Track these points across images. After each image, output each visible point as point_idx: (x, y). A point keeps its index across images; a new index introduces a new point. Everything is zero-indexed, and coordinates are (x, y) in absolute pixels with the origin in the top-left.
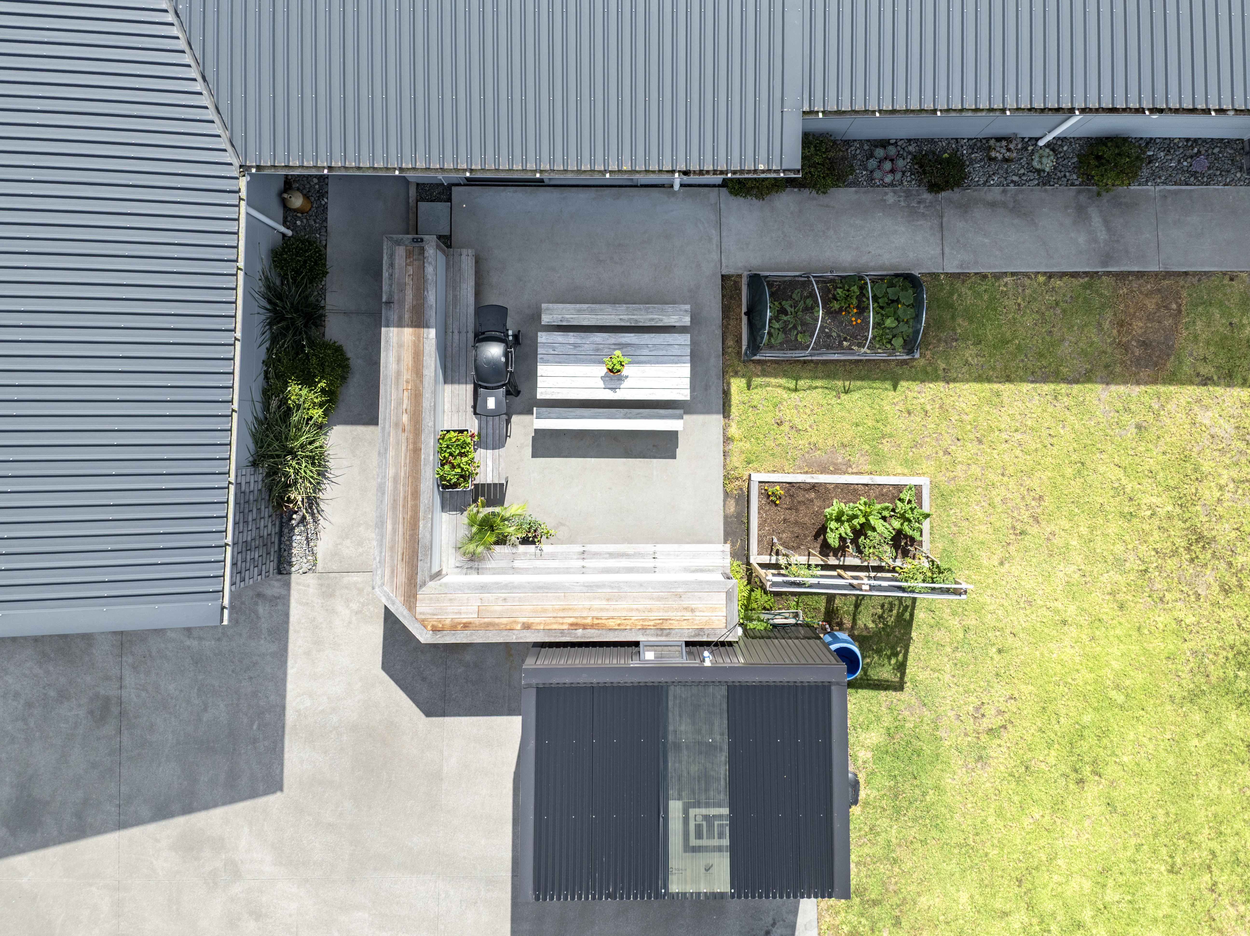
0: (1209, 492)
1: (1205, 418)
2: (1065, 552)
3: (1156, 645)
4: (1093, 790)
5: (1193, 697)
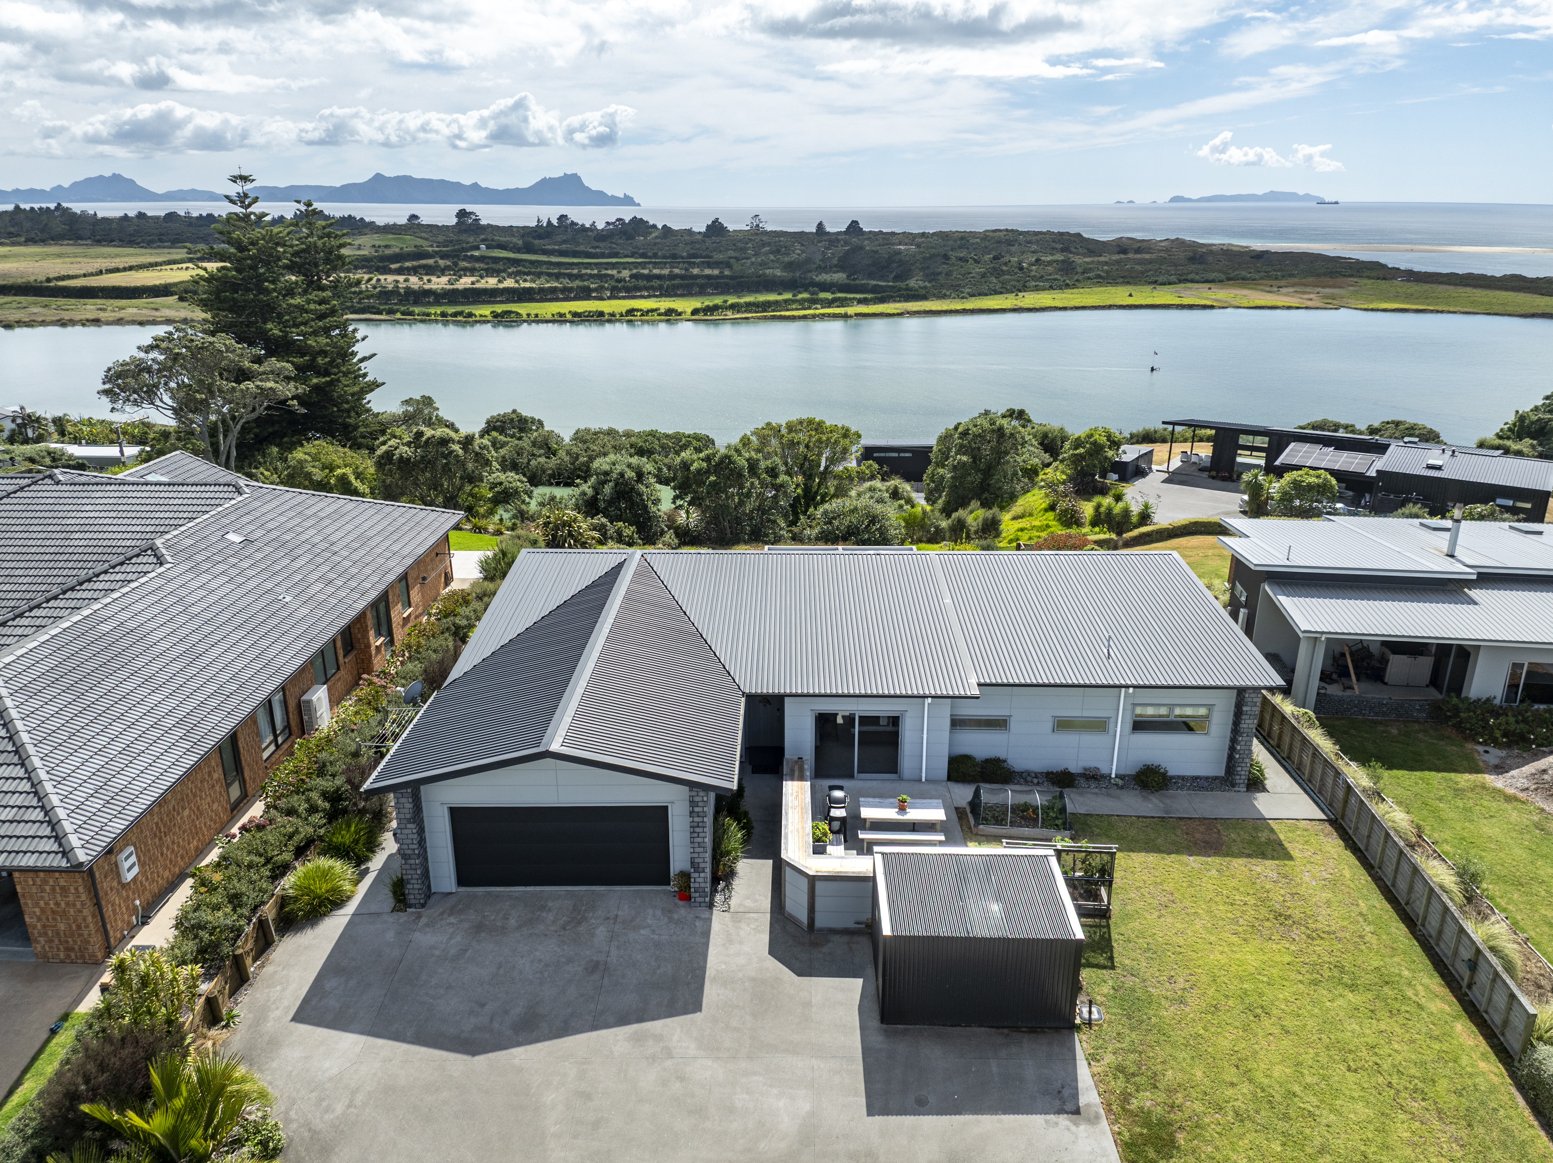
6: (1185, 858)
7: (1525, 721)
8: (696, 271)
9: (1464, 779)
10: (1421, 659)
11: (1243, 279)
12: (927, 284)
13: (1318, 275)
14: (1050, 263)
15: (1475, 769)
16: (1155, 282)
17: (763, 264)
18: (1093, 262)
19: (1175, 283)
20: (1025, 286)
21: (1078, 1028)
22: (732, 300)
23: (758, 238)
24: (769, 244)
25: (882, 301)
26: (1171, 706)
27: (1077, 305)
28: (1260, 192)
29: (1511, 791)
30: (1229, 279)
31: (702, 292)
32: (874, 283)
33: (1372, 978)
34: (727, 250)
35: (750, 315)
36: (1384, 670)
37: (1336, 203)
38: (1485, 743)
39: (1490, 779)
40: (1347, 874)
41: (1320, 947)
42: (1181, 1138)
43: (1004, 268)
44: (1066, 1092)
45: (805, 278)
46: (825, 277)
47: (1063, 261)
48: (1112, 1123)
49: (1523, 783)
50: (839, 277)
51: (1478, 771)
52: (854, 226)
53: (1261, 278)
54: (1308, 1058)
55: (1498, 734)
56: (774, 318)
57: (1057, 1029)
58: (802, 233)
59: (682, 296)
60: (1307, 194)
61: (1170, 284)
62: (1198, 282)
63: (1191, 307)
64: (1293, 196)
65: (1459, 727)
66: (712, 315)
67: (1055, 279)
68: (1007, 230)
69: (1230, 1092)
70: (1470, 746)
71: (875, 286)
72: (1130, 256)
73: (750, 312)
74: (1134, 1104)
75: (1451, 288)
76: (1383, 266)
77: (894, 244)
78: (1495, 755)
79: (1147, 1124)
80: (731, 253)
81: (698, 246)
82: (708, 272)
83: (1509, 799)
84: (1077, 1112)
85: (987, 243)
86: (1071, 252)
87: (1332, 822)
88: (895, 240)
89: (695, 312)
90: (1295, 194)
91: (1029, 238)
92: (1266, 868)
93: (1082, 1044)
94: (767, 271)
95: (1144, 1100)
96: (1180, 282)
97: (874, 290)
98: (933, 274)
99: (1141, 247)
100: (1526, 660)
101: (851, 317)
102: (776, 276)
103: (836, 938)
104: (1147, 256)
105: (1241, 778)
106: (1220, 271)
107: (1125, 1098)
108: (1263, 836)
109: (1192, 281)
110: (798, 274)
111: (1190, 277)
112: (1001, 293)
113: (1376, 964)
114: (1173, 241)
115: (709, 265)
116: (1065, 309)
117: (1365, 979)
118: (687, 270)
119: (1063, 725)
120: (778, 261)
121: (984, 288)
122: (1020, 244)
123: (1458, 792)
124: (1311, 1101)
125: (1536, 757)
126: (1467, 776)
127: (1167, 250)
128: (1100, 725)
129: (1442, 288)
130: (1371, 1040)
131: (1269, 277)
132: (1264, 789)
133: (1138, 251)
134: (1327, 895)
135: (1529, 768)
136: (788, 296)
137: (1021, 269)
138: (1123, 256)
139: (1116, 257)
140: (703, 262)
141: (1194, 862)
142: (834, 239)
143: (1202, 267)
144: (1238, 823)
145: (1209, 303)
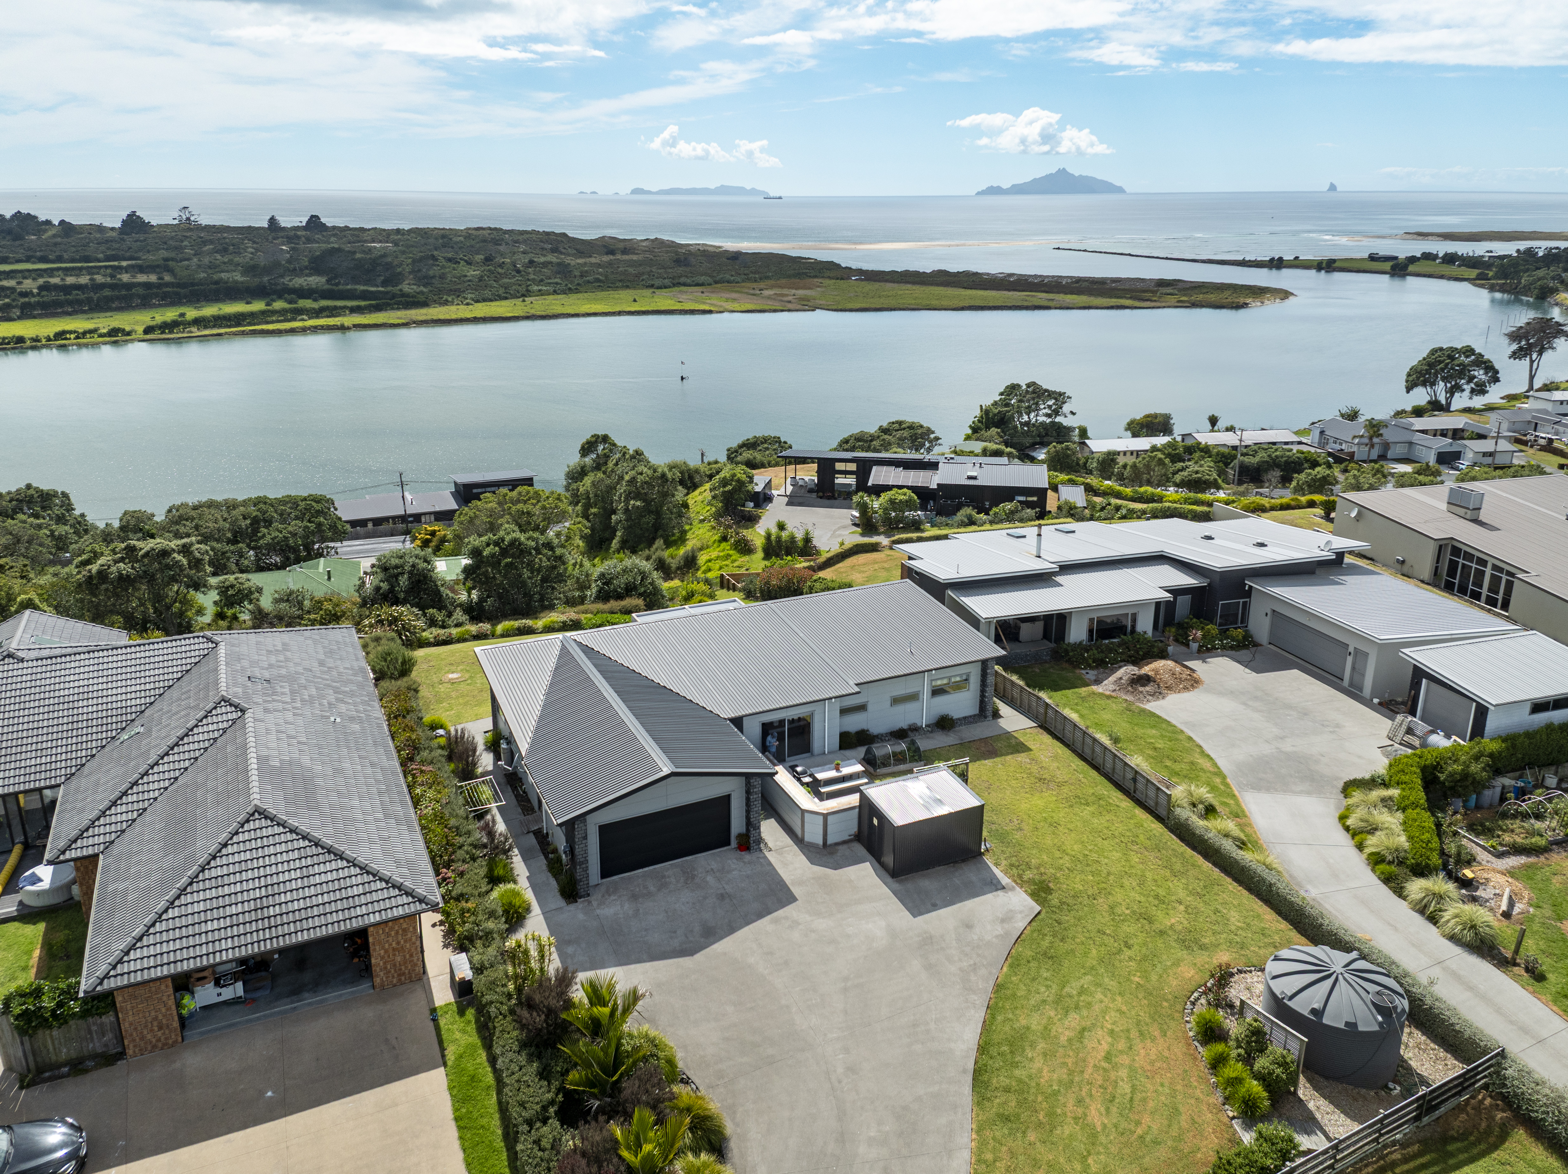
6: (983, 762)
7: (1102, 652)
8: (125, 278)
9: (1083, 691)
10: (1037, 623)
11: (728, 282)
12: (422, 288)
13: (789, 277)
14: (545, 264)
15: (1086, 684)
16: (652, 286)
17: (212, 266)
18: (585, 263)
19: (670, 287)
20: (528, 291)
21: (983, 854)
22: (191, 313)
23: (194, 235)
24: (211, 242)
25: (378, 308)
26: (950, 678)
27: (588, 311)
28: (712, 187)
29: (1108, 693)
30: (716, 282)
31: (145, 304)
32: (362, 288)
33: (1093, 798)
34: (158, 249)
35: (222, 331)
36: (1018, 633)
37: (780, 198)
38: (1085, 668)
39: (1094, 688)
40: (1060, 751)
41: (1065, 790)
42: (1051, 885)
43: (500, 270)
44: (995, 882)
45: (276, 284)
46: (299, 282)
47: (559, 264)
48: (1021, 887)
49: (1112, 687)
50: (316, 281)
51: (1088, 685)
52: (314, 221)
53: (743, 281)
54: (1085, 839)
55: (1090, 661)
56: (254, 333)
57: (974, 857)
58: (250, 228)
59: (120, 309)
60: (753, 189)
61: (666, 287)
62: (690, 285)
63: (692, 312)
64: (741, 191)
65: (1069, 661)
66: (171, 332)
67: (557, 283)
68: (490, 229)
69: (1061, 861)
70: (1078, 671)
71: (364, 291)
72: (619, 257)
73: (220, 327)
74: (1025, 878)
75: (896, 285)
76: (838, 266)
77: (366, 241)
78: (1092, 674)
79: (1035, 884)
80: (163, 254)
81: (116, 246)
82: (142, 278)
83: (1109, 697)
84: (1004, 888)
85: (473, 243)
86: (561, 253)
87: (1041, 726)
88: (365, 236)
89: (148, 330)
90: (743, 188)
91: (516, 238)
92: (1022, 757)
93: (988, 860)
94: (223, 275)
95: (1028, 875)
96: (674, 285)
97: (364, 296)
98: (425, 277)
99: (627, 247)
100: (1095, 616)
101: (348, 328)
102: (236, 282)
103: (840, 847)
104: (635, 257)
105: (989, 713)
106: (705, 274)
107: (1020, 876)
108: (1013, 741)
109: (685, 285)
110: (266, 279)
111: (682, 280)
112: (506, 298)
113: (1092, 791)
114: (653, 241)
115: (141, 269)
116: (577, 315)
117: (1091, 799)
118: (112, 276)
119: (896, 701)
120: (230, 262)
121: (487, 293)
122: (507, 244)
123: (1083, 699)
124: (1095, 856)
125: (1113, 671)
126: (1084, 689)
127: (650, 251)
128: (913, 697)
129: (889, 285)
130: (1106, 824)
131: (749, 280)
132: (1001, 717)
133: (625, 251)
134: (1056, 764)
135: (1112, 679)
136: (258, 306)
137: (518, 271)
138: (611, 257)
139: (606, 258)
140: (132, 266)
141: (988, 763)
142: (291, 235)
143: (688, 269)
144: (998, 738)
145: (707, 308)
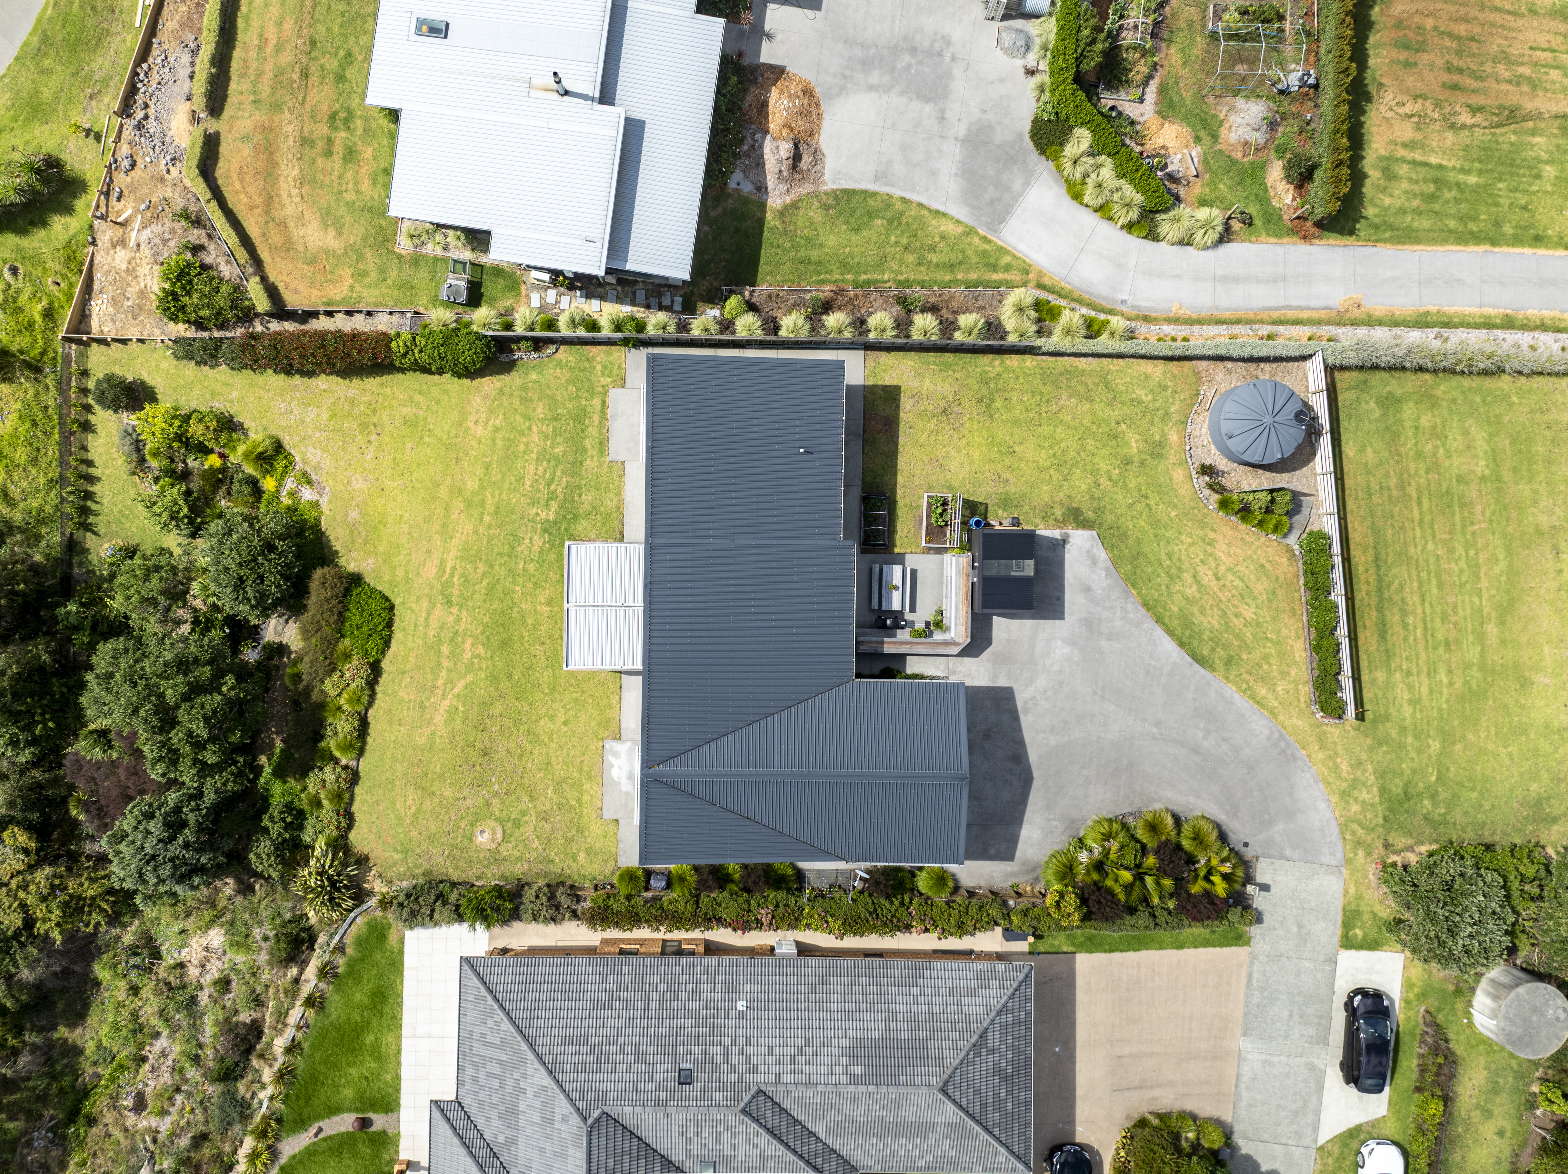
0: (931, 408)
1: (908, 407)
2: (947, 453)
3: (975, 426)
4: (1017, 448)
5: (991, 416)
9: (772, 218)
29: (787, 199)
39: (771, 203)
42: (1075, 506)
48: (1069, 529)
69: (1054, 479)
78: (741, 181)
79: (1069, 516)
84: (1064, 541)
126: (769, 215)
